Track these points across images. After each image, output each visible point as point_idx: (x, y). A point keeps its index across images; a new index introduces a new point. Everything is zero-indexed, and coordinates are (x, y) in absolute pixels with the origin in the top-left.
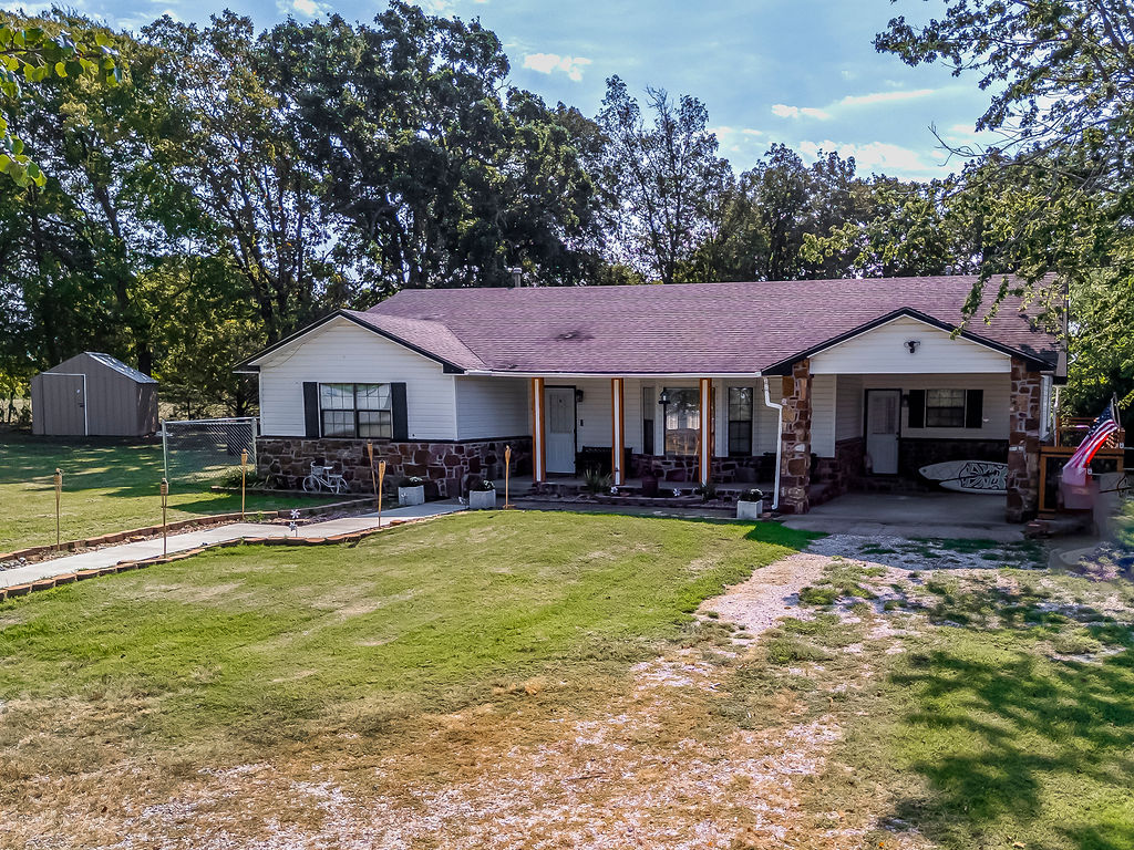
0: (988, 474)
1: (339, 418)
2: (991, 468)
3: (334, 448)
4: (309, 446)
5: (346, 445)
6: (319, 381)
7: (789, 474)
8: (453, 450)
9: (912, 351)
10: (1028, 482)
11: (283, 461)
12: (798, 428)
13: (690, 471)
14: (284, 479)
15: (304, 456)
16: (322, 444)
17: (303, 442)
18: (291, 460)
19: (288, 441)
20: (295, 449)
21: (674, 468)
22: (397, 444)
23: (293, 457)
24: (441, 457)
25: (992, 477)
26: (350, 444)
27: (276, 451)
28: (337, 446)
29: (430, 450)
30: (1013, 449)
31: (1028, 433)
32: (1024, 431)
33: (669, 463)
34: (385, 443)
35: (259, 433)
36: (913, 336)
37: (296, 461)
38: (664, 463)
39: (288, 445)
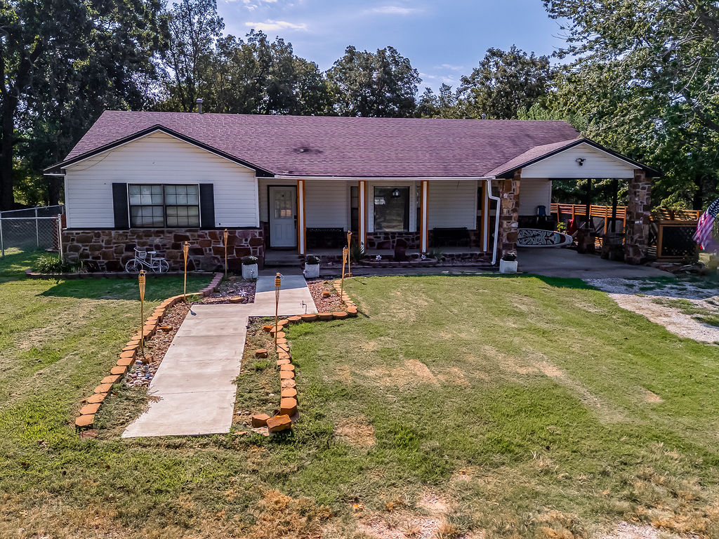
0: (534, 236)
1: (147, 212)
2: (535, 233)
3: (145, 236)
4: (120, 235)
5: (158, 234)
6: (128, 183)
7: (507, 242)
8: (257, 235)
9: (581, 164)
10: (644, 241)
11: (93, 248)
12: (514, 212)
13: (394, 242)
14: (95, 264)
15: (115, 243)
16: (133, 233)
17: (113, 232)
18: (101, 247)
19: (98, 232)
20: (106, 238)
21: (383, 240)
22: (207, 231)
23: (103, 244)
24: (246, 240)
25: (537, 237)
26: (162, 232)
27: (85, 240)
28: (148, 235)
29: (237, 234)
30: (637, 222)
31: (645, 213)
32: (642, 212)
33: (380, 237)
34: (196, 231)
35: (64, 225)
36: (582, 155)
37: (106, 248)
38: (375, 237)
39: (98, 236)
